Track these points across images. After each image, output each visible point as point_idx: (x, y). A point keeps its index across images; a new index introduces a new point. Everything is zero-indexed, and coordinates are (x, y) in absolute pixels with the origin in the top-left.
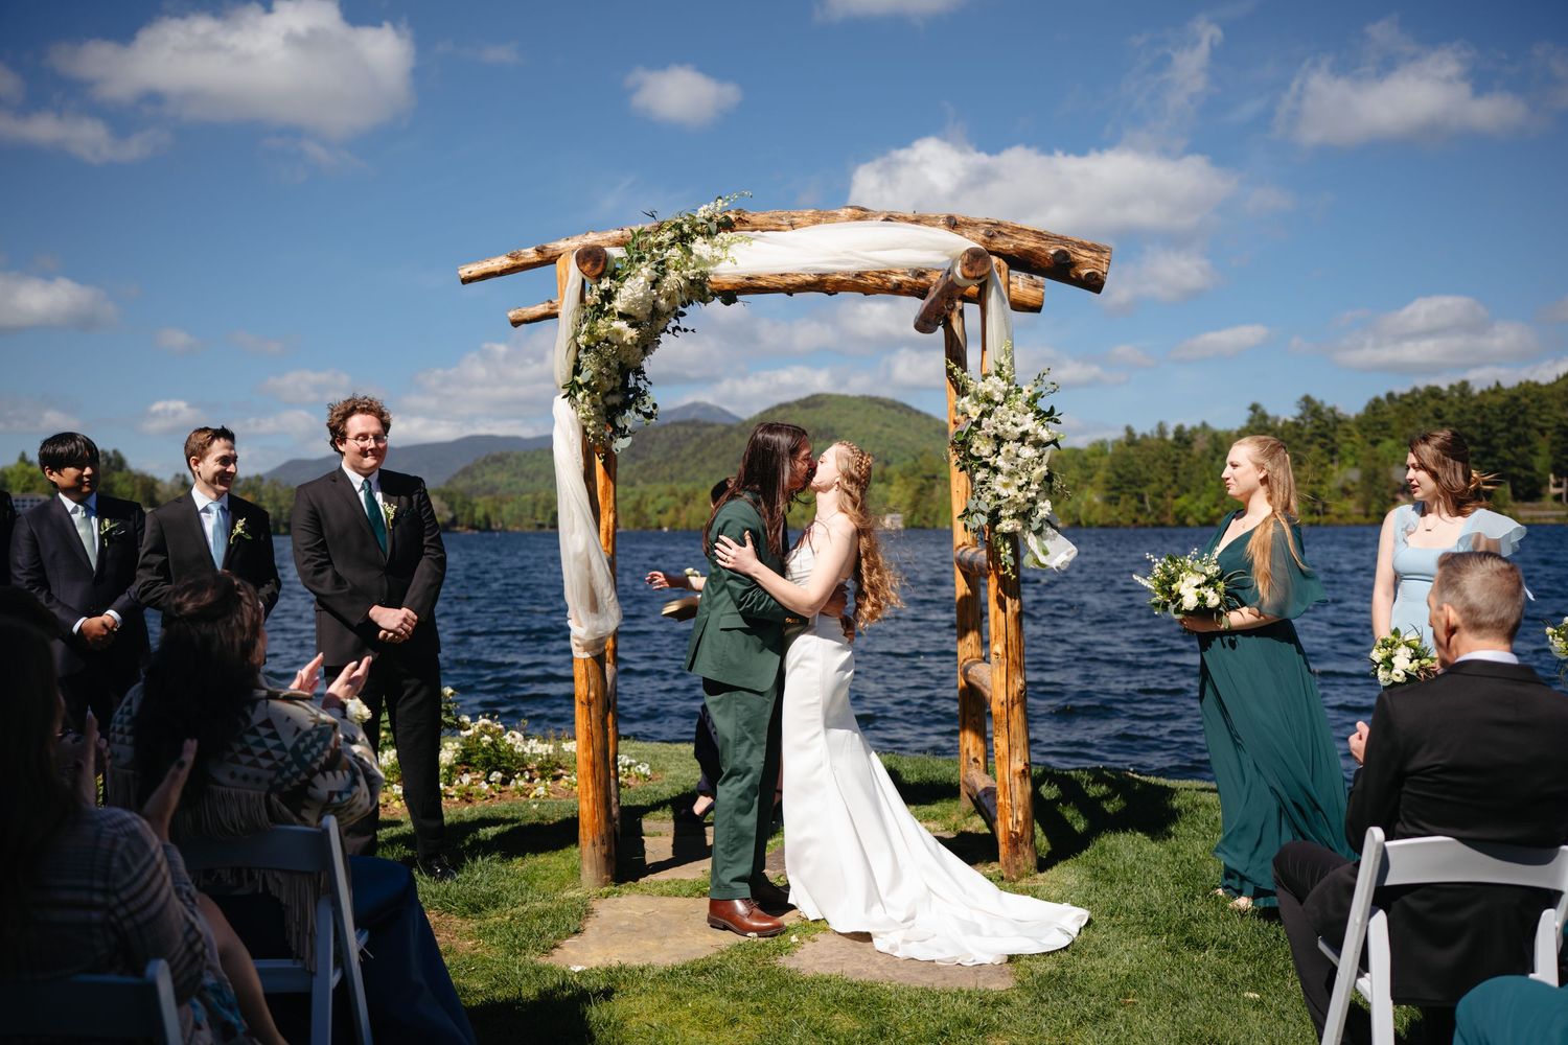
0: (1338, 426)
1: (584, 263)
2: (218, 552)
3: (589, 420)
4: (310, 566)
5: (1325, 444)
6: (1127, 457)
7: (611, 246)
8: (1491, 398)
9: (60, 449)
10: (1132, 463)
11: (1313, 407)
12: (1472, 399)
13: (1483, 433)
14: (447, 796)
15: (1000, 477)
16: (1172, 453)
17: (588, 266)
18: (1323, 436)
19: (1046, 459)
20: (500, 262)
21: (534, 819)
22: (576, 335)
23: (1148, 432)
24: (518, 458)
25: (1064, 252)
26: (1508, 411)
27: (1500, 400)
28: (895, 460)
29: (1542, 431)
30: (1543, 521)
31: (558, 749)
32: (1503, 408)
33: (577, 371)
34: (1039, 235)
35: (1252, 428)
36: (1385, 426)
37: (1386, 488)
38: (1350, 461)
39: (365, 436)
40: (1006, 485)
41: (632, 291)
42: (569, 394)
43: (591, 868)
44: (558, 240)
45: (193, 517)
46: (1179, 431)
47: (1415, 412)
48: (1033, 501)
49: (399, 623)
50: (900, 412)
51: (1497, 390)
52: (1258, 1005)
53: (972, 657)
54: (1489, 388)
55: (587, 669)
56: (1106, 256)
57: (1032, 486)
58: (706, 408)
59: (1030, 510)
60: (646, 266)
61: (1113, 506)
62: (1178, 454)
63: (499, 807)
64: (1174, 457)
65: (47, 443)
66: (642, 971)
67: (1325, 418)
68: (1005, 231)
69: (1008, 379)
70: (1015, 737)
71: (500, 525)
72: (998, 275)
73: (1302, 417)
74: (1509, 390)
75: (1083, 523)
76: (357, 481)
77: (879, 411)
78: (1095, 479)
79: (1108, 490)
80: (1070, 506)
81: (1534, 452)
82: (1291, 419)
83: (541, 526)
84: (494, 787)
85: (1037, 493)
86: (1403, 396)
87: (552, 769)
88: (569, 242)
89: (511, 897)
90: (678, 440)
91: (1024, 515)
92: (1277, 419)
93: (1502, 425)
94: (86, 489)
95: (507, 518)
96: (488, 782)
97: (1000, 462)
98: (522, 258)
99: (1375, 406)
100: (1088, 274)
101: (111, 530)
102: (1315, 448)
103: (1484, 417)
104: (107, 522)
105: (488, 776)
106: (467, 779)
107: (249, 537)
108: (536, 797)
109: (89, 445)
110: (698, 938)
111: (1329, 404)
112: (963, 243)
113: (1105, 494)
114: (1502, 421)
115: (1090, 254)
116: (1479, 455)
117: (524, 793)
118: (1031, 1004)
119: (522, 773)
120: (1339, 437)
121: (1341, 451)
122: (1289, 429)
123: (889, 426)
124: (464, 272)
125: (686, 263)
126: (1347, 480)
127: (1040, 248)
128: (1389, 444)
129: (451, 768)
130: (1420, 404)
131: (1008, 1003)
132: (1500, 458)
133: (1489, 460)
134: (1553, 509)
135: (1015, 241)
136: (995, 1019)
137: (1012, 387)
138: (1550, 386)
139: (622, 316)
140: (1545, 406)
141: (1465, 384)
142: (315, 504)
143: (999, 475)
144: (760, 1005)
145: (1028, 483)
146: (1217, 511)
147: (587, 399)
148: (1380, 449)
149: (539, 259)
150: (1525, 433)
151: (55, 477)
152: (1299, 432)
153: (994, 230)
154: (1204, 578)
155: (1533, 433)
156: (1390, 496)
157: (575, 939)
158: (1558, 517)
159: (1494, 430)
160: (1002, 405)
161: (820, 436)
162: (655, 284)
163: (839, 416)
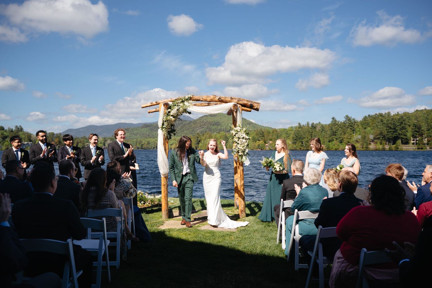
0: (355, 124)
5: (352, 128)
7: (170, 102)
8: (396, 117)
9: (66, 137)
11: (349, 118)
12: (391, 117)
13: (394, 126)
15: (239, 145)
16: (311, 130)
17: (165, 106)
18: (351, 126)
19: (247, 142)
20: (149, 104)
22: (163, 119)
25: (252, 104)
26: (400, 120)
27: (398, 117)
29: (409, 126)
30: (409, 150)
32: (399, 120)
33: (163, 125)
35: (332, 124)
36: (368, 124)
38: (358, 133)
39: (122, 135)
42: (162, 129)
43: (164, 215)
44: (159, 100)
45: (90, 150)
46: (313, 124)
47: (376, 120)
51: (398, 114)
53: (237, 178)
54: (395, 114)
56: (259, 105)
57: (245, 147)
58: (185, 116)
60: (176, 107)
61: (295, 145)
65: (64, 136)
67: (352, 121)
69: (241, 127)
72: (239, 108)
73: (346, 121)
74: (401, 114)
76: (120, 144)
78: (290, 137)
79: (293, 140)
81: (407, 131)
82: (342, 122)
86: (372, 116)
88: (161, 101)
91: (243, 152)
92: (339, 122)
93: (399, 124)
94: (71, 145)
97: (239, 142)
98: (153, 104)
99: (365, 118)
100: (256, 108)
101: (75, 152)
102: (349, 129)
103: (394, 122)
104: (74, 151)
107: (99, 154)
111: (353, 117)
116: (392, 132)
118: (239, 233)
119: (148, 202)
120: (356, 127)
121: (356, 130)
122: (342, 124)
124: (143, 106)
125: (183, 106)
126: (358, 138)
127: (247, 103)
128: (369, 128)
130: (377, 118)
131: (235, 233)
132: (398, 133)
133: (395, 133)
134: (412, 147)
135: (243, 102)
136: (232, 234)
137: (241, 129)
138: (412, 113)
139: (172, 116)
140: (410, 119)
141: (389, 113)
147: (165, 130)
148: (366, 130)
149: (156, 104)
150: (405, 125)
151: (65, 143)
152: (345, 125)
153: (239, 100)
155: (407, 126)
156: (369, 143)
157: (162, 226)
158: (413, 149)
159: (397, 125)
160: (239, 132)
161: (216, 124)
162: (178, 110)
163: (221, 119)
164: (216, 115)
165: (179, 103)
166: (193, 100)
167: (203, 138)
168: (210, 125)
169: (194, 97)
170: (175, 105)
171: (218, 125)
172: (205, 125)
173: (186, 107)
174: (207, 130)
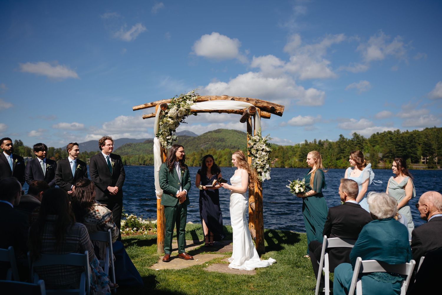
0: (364, 141)
1: (162, 107)
2: (73, 172)
4: (94, 176)
5: (360, 146)
6: (305, 149)
7: (168, 103)
8: (405, 135)
9: (38, 147)
10: (307, 150)
11: (357, 136)
12: (400, 134)
13: (403, 144)
14: (123, 233)
15: (257, 159)
16: (318, 148)
18: (359, 144)
19: (268, 155)
21: (145, 239)
22: (159, 122)
23: (311, 142)
24: (135, 145)
25: (273, 107)
26: (410, 138)
27: (408, 135)
28: (241, 148)
29: (419, 144)
30: (419, 169)
31: (150, 223)
32: (409, 137)
33: (159, 130)
34: (268, 103)
35: (340, 141)
36: (377, 141)
37: (377, 159)
38: (367, 151)
40: (259, 161)
41: (172, 111)
42: (157, 136)
43: (160, 249)
44: (156, 101)
45: (68, 163)
46: (320, 142)
47: (385, 138)
48: (265, 165)
49: (114, 191)
50: (243, 134)
51: (407, 132)
52: (309, 279)
53: (252, 201)
54: (405, 132)
55: (160, 202)
56: (283, 108)
57: (265, 161)
58: (188, 132)
59: (264, 167)
60: (175, 106)
61: (301, 162)
62: (319, 148)
63: (136, 236)
64: (318, 149)
65: (35, 146)
66: (172, 270)
67: (360, 139)
68: (260, 102)
69: (260, 136)
70: (260, 219)
71: (129, 164)
72: (258, 112)
73: (354, 139)
74: (410, 132)
75: (293, 167)
76: (105, 156)
77: (237, 134)
78: (297, 154)
79: (300, 158)
80: (290, 162)
81: (417, 150)
82: (350, 139)
83: (141, 164)
84: (134, 232)
85: (266, 163)
86: (381, 133)
87: (149, 227)
88: (159, 102)
89: (141, 255)
90: (180, 141)
91: (263, 168)
92: (347, 139)
93: (408, 142)
94: (44, 156)
95: (131, 162)
96: (133, 230)
97: (257, 155)
98: (147, 105)
99: (374, 136)
100: (279, 112)
101: (49, 167)
102: (357, 147)
103: (403, 140)
104: (48, 165)
105: (133, 229)
106: (128, 229)
107: (81, 169)
108: (145, 234)
109: (45, 146)
110: (185, 264)
111: (361, 135)
112: (250, 104)
113: (299, 159)
114: (409, 141)
115: (279, 108)
116: (402, 150)
117: (142, 233)
118: (259, 278)
119: (141, 228)
120: (364, 144)
121: (364, 148)
122: (350, 142)
123: (239, 138)
124: (134, 108)
125: (185, 105)
128: (378, 146)
129: (123, 227)
130: (386, 136)
131: (254, 277)
132: (408, 151)
133: (405, 152)
134: (422, 166)
135: (262, 104)
136: (250, 280)
137: (260, 138)
139: (170, 117)
140: (420, 137)
141: (398, 131)
142: (96, 161)
143: (257, 158)
144: (199, 277)
145: (264, 160)
146: (330, 164)
148: (375, 148)
149: (151, 106)
150: (415, 144)
151: (37, 154)
152: (353, 142)
153: (257, 101)
154: (300, 185)
155: (417, 144)
156: (378, 161)
157: (156, 264)
158: (423, 168)
159: (406, 143)
160: (258, 142)
161: (220, 141)
163: (225, 135)
164: (221, 132)
168: (215, 141)
171: (223, 142)
172: (209, 141)
174: (212, 147)
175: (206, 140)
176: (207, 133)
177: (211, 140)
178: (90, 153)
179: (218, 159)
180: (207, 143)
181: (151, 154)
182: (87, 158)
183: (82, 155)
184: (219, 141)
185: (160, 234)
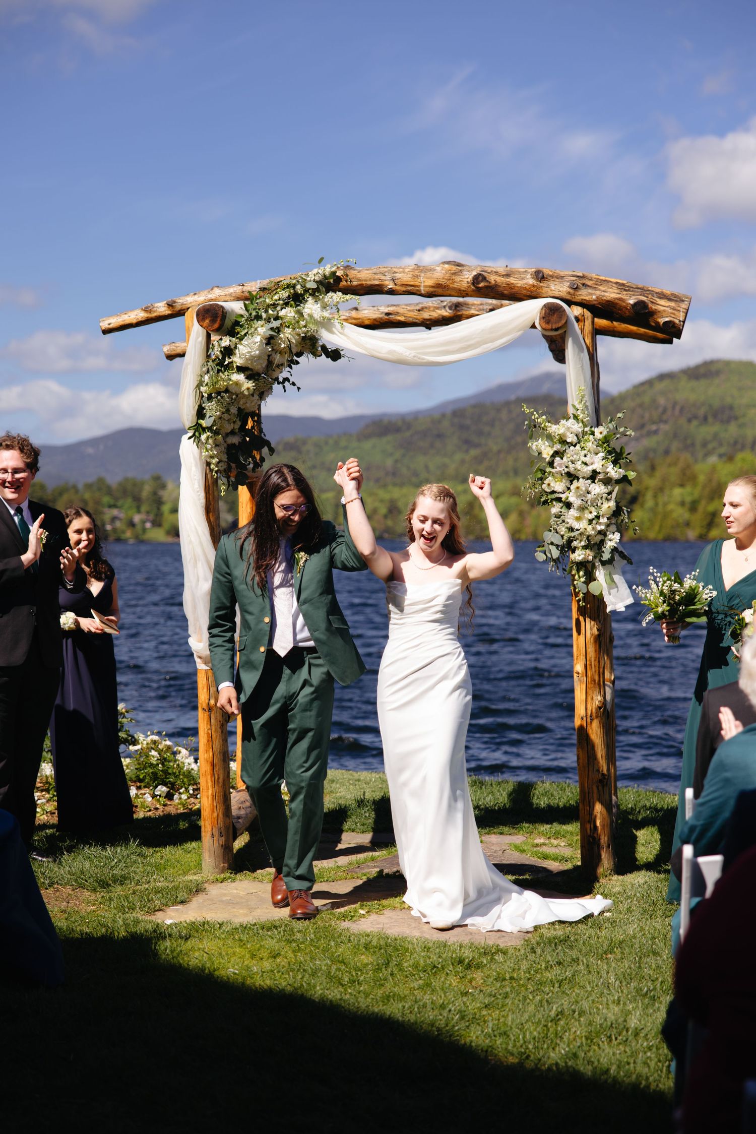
3: (212, 457)
7: (234, 300)
15: (572, 511)
19: (615, 495)
20: (137, 315)
22: (199, 385)
25: (644, 301)
33: (201, 414)
34: (622, 287)
40: (578, 519)
41: (249, 349)
42: (194, 435)
43: (210, 857)
44: (188, 295)
48: (604, 534)
55: (208, 680)
56: (684, 306)
57: (601, 520)
59: (601, 542)
60: (262, 326)
69: (583, 422)
85: (607, 526)
88: (196, 297)
89: (138, 878)
91: (595, 546)
97: (572, 499)
98: (155, 311)
100: (666, 322)
115: (668, 303)
124: (105, 325)
125: (298, 322)
127: (620, 299)
135: (598, 293)
137: (585, 429)
139: (240, 369)
145: (598, 517)
147: (210, 441)
149: (170, 312)
157: (179, 906)
160: (575, 446)
161: (715, 416)
162: (270, 340)
163: (740, 389)
164: (718, 373)
165: (274, 306)
166: (345, 291)
167: (652, 482)
168: (689, 421)
169: (352, 274)
170: (258, 317)
171: (728, 421)
172: (661, 421)
173: (312, 327)
174: (675, 445)
175: (647, 415)
176: (649, 383)
177: (669, 412)
178: (120, 484)
179: (703, 502)
180: (654, 427)
181: (390, 488)
182: (106, 510)
183: (87, 496)
184: (710, 420)
185: (210, 802)
